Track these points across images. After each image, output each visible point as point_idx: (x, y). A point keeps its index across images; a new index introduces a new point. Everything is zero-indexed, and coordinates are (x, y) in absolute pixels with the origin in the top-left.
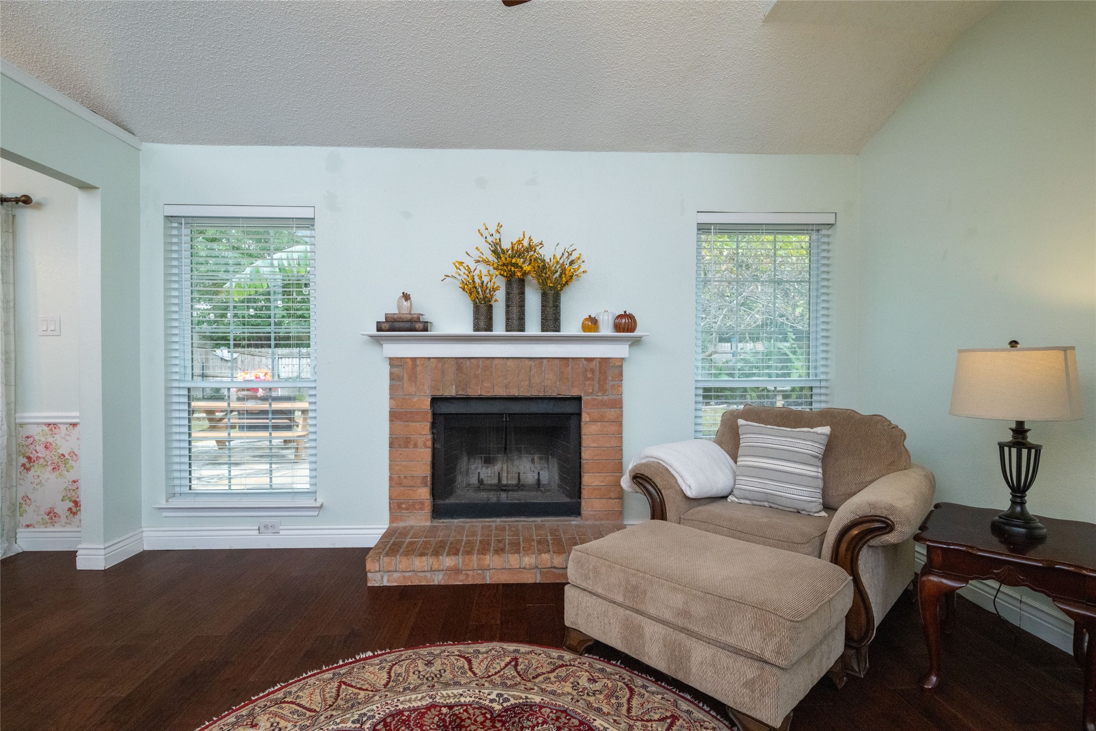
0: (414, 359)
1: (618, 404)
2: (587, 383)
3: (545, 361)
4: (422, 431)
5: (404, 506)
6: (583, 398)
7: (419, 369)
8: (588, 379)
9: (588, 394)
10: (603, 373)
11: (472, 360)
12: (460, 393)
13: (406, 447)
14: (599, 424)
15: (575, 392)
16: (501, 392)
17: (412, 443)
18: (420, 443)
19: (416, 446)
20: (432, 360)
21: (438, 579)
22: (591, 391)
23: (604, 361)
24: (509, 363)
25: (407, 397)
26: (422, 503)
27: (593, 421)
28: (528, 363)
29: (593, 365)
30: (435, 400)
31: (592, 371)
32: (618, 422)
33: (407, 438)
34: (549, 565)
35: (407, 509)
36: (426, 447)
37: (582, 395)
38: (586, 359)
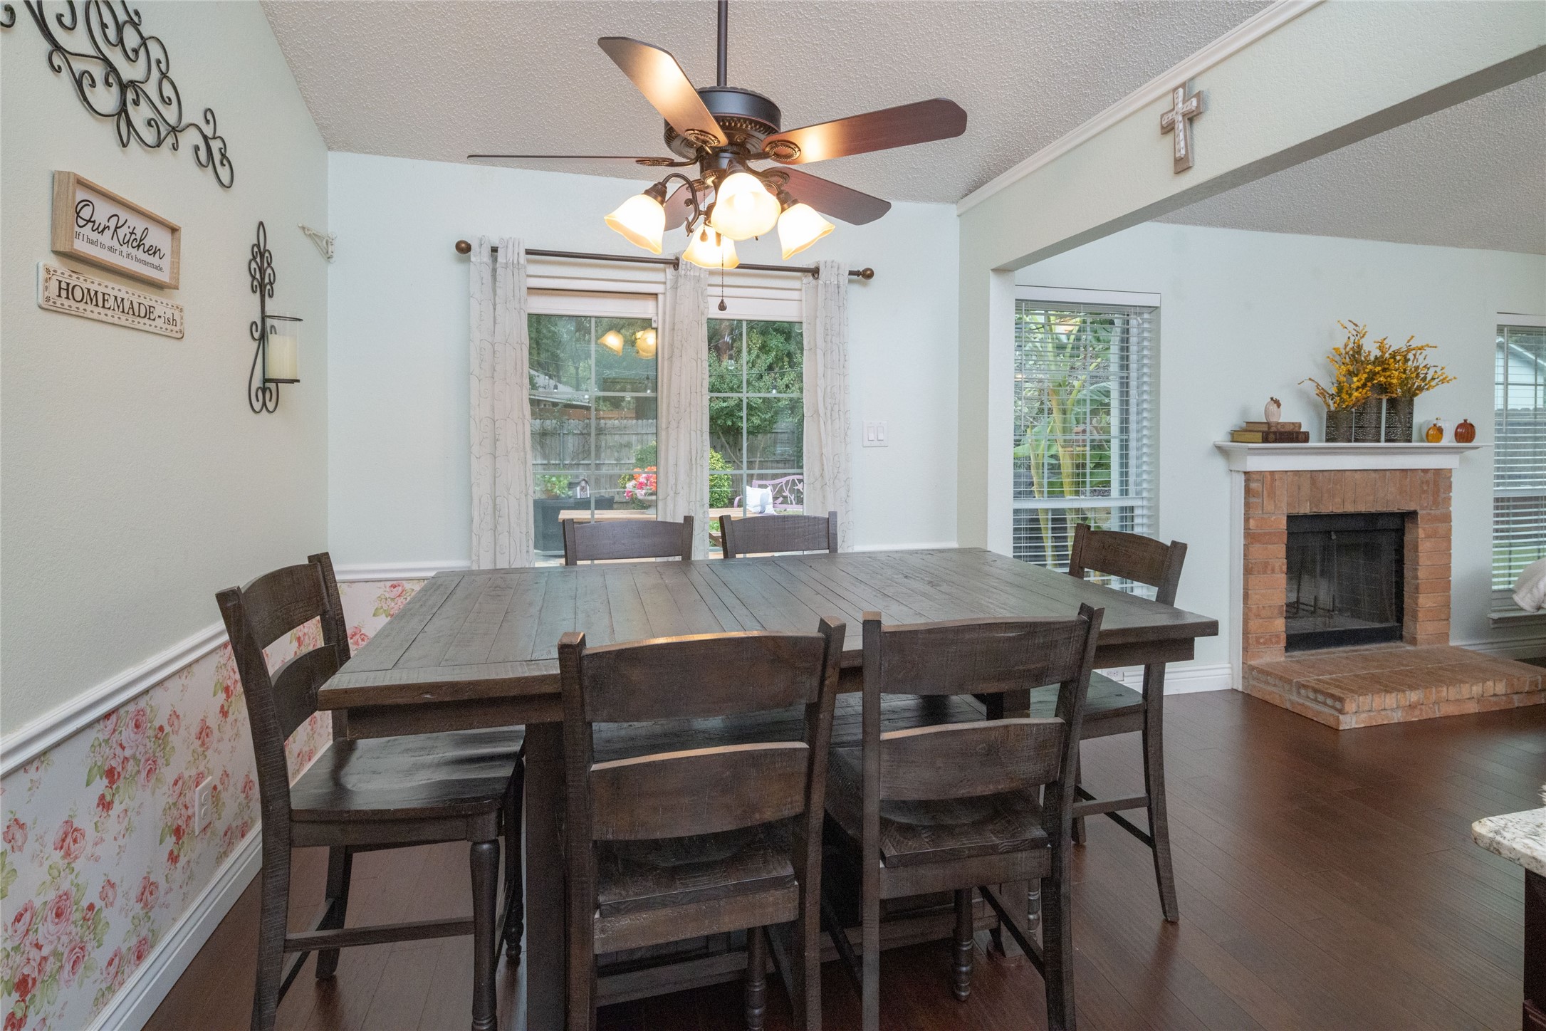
0: (1272, 473)
1: (1447, 518)
2: (1423, 496)
3: (1388, 473)
4: (1277, 553)
5: (1262, 641)
6: (1420, 512)
7: (1277, 483)
8: (1424, 492)
9: (1423, 508)
10: (1436, 484)
11: (1325, 473)
12: (1315, 510)
13: (1265, 572)
14: (1433, 540)
15: (1412, 507)
16: (1350, 508)
17: (1270, 568)
18: (1277, 568)
19: (1273, 571)
20: (1289, 473)
21: (1397, 717)
22: (1426, 504)
23: (1438, 472)
24: (1357, 476)
25: (1265, 516)
26: (1278, 636)
27: (1428, 537)
28: (1373, 475)
29: (1430, 476)
30: (1291, 518)
31: (1427, 482)
32: (1447, 538)
33: (1265, 563)
34: (1492, 693)
35: (1265, 644)
36: (1282, 572)
37: (1418, 511)
38: (1423, 470)
